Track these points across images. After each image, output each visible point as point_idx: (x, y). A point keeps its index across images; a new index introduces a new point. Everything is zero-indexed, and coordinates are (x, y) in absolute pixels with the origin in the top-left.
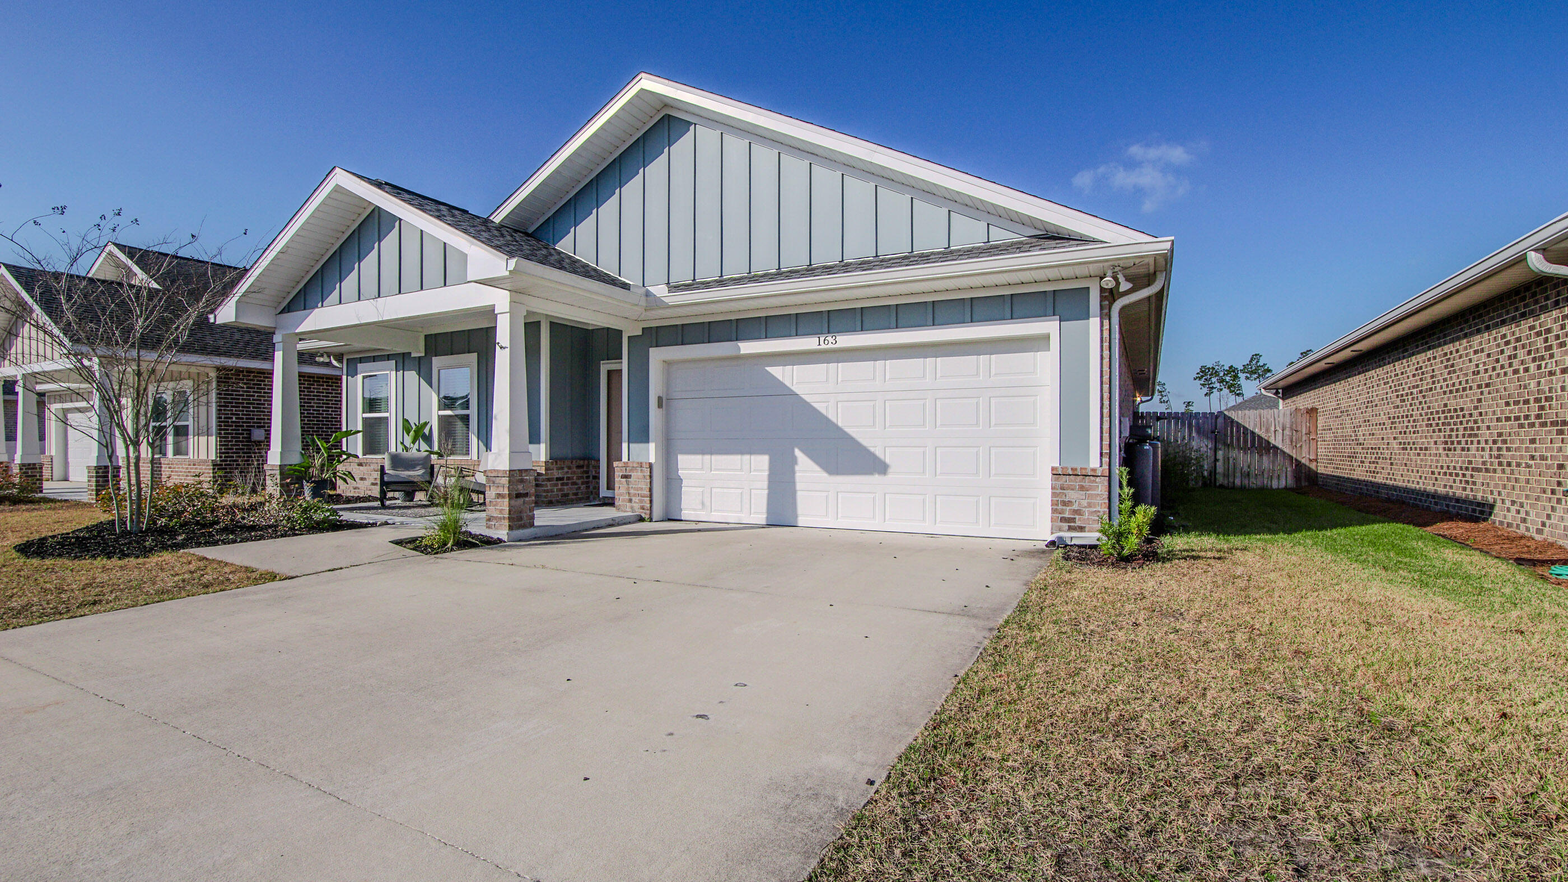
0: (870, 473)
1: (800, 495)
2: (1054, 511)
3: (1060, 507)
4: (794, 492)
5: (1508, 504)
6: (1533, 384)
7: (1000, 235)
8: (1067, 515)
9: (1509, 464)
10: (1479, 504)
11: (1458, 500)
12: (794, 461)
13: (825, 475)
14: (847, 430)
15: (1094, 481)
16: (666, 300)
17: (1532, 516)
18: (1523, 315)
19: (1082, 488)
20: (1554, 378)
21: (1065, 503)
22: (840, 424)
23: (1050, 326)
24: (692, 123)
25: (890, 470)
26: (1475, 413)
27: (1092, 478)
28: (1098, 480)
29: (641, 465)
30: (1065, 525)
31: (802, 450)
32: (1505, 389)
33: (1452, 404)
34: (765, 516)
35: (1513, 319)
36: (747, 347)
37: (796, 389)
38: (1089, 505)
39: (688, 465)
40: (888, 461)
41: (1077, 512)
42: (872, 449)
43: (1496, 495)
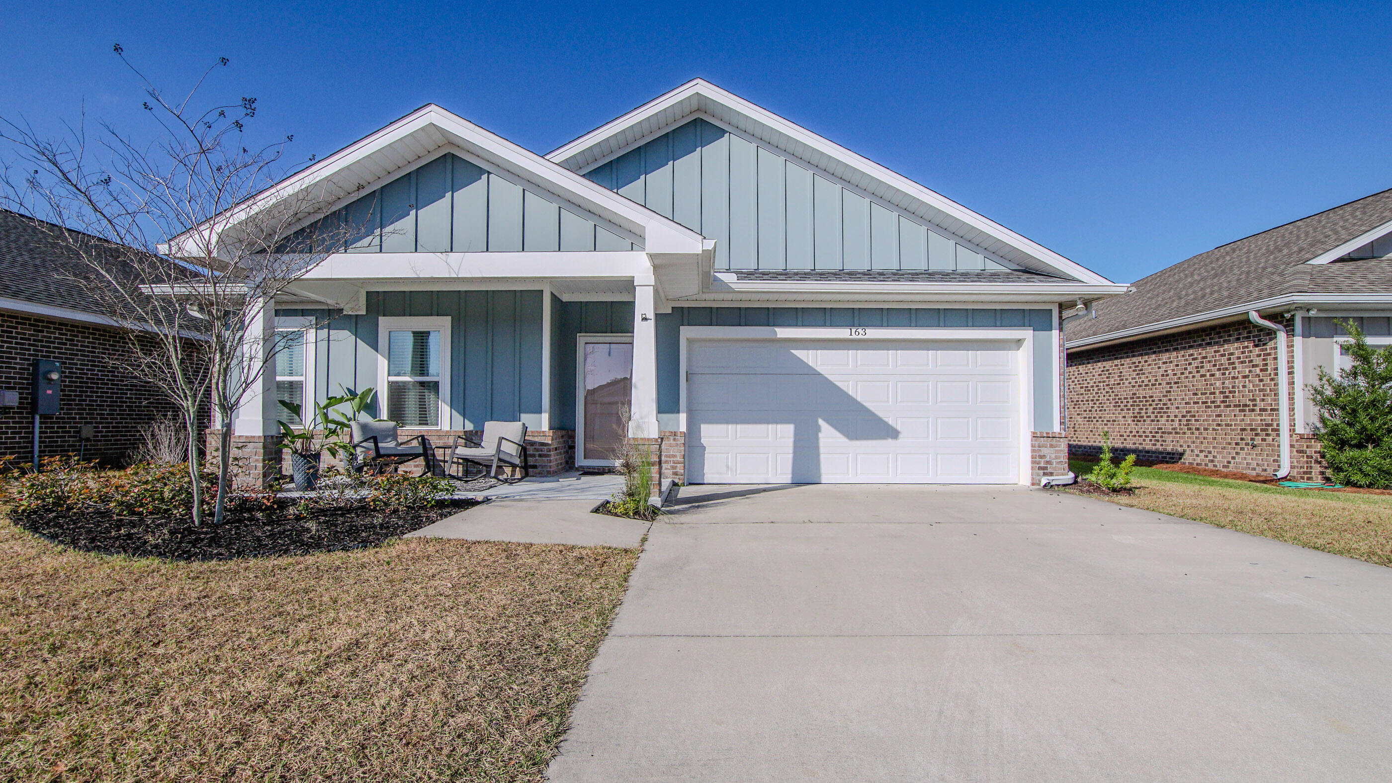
0: (884, 438)
1: (822, 457)
2: (1033, 462)
3: (1038, 459)
4: (818, 455)
5: (1197, 452)
6: (1218, 384)
7: (993, 266)
8: (1042, 465)
9: (1198, 429)
10: (1169, 453)
11: (1148, 452)
12: (818, 429)
13: (844, 440)
14: (865, 404)
15: (1059, 441)
16: (733, 286)
17: (1219, 457)
18: (1209, 344)
19: (1051, 446)
20: (1237, 380)
21: (1041, 457)
22: (859, 399)
23: (1027, 334)
24: (727, 132)
25: (900, 436)
26: (1165, 400)
27: (1058, 439)
28: (1061, 440)
29: (675, 434)
30: (1041, 472)
31: (824, 420)
32: (1193, 386)
33: (1141, 393)
34: (790, 476)
35: (1200, 345)
36: (783, 333)
37: (820, 369)
38: (1056, 457)
39: (709, 433)
40: (899, 428)
41: (1048, 462)
42: (886, 420)
43: (1185, 447)
